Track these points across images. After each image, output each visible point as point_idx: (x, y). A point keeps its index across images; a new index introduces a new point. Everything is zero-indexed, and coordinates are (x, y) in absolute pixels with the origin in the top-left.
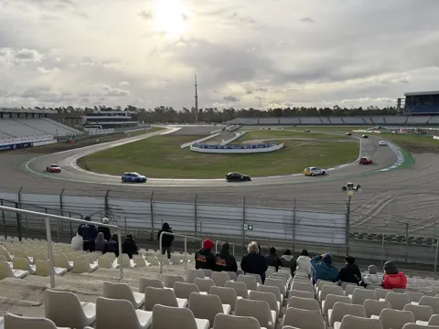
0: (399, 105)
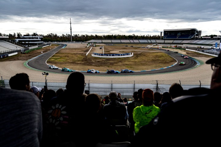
0: (161, 35)
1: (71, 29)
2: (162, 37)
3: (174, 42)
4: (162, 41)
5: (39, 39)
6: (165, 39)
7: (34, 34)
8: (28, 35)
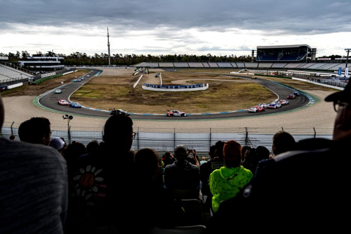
0: (253, 55)
1: (109, 46)
2: (254, 58)
3: (273, 67)
4: (255, 65)
5: (57, 62)
6: (259, 62)
7: (50, 52)
8: (40, 55)
